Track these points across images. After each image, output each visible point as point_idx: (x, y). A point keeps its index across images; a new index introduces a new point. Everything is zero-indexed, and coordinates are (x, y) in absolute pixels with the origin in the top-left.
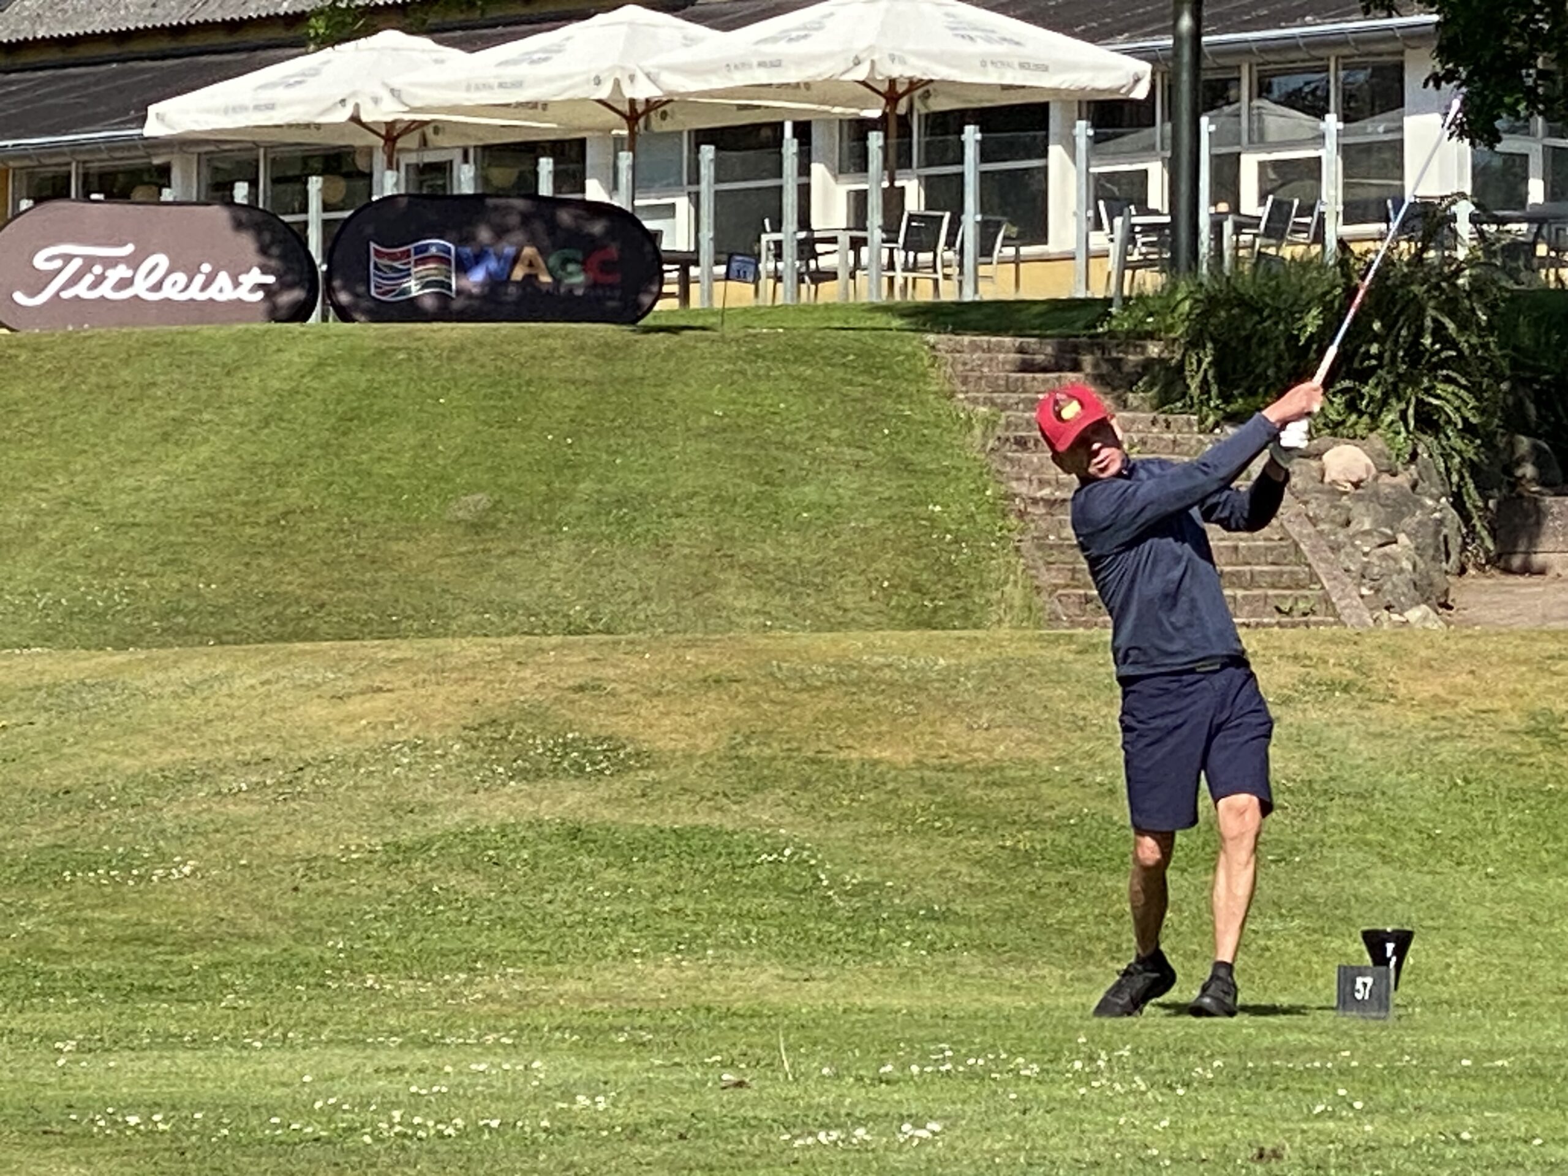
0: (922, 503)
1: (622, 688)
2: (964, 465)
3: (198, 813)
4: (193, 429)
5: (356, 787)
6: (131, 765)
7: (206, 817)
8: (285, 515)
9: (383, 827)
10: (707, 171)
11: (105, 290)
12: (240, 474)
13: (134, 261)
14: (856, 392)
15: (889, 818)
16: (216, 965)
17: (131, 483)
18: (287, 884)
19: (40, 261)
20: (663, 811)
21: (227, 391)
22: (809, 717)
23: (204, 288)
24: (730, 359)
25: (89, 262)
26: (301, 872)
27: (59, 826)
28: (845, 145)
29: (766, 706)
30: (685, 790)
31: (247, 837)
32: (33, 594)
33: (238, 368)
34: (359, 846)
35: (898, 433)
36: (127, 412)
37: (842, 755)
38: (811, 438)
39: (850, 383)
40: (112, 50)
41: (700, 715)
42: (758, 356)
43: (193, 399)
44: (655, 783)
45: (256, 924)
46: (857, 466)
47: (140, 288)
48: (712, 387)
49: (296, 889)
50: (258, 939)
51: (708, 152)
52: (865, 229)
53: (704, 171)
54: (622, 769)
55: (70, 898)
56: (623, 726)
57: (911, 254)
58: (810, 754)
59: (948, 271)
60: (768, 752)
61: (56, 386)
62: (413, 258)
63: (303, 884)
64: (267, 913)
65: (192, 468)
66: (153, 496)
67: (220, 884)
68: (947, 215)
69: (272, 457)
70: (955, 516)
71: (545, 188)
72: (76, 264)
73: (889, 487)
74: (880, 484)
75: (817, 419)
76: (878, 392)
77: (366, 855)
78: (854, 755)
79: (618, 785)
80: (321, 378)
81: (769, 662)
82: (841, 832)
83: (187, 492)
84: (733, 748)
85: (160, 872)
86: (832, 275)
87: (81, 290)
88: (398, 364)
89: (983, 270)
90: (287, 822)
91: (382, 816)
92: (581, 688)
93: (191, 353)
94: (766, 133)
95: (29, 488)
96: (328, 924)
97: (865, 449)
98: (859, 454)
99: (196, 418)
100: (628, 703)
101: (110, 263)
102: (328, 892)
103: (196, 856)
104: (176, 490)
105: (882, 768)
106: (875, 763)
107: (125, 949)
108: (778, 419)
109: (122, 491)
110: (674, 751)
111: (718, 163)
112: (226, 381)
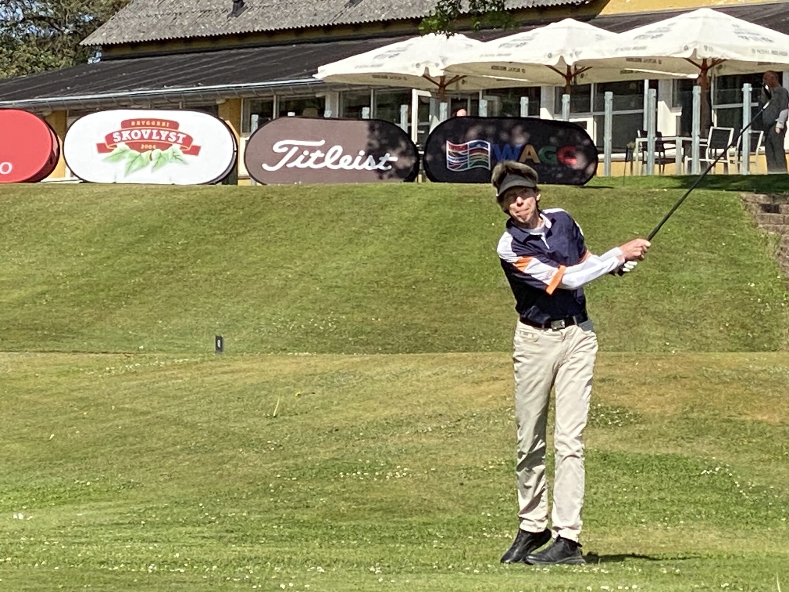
0: (744, 282)
1: (624, 382)
2: (765, 263)
3: (407, 443)
4: (364, 238)
5: (489, 431)
6: (370, 416)
7: (411, 445)
8: (414, 283)
9: (505, 452)
10: (608, 105)
11: (310, 164)
12: (391, 261)
13: (325, 149)
14: (708, 223)
15: (769, 452)
16: (424, 524)
17: (334, 265)
18: (457, 481)
19: (276, 148)
20: (650, 446)
21: (382, 218)
22: (723, 397)
23: (360, 164)
24: (641, 205)
25: (301, 149)
26: (464, 475)
27: (334, 448)
28: (676, 93)
29: (701, 392)
30: (661, 435)
31: (433, 456)
32: (287, 323)
33: (386, 206)
34: (493, 462)
35: (730, 245)
36: (329, 228)
37: (743, 418)
38: (685, 246)
39: (703, 218)
40: (293, 38)
41: (667, 396)
42: (655, 203)
43: (365, 221)
44: (645, 432)
45: (443, 502)
46: (710, 262)
47: (328, 163)
48: (632, 219)
49: (462, 484)
50: (444, 510)
51: (609, 95)
52: (691, 136)
53: (607, 105)
54: (628, 424)
55: (344, 487)
56: (625, 400)
57: (713, 150)
58: (726, 417)
59: (733, 159)
60: (703, 416)
61: (293, 213)
62: (469, 149)
63: (466, 482)
64: (447, 497)
65: (366, 258)
66: (345, 272)
67: (422, 480)
68: (732, 130)
69: (407, 253)
70: (762, 289)
71: (524, 113)
72: (295, 149)
73: (726, 273)
74: (723, 272)
75: (687, 237)
76: (718, 223)
77: (497, 467)
78: (749, 418)
79: (625, 432)
80: (430, 212)
81: (701, 368)
82: (746, 458)
83: (364, 270)
84: (685, 413)
85: (390, 474)
86: (672, 160)
87: (298, 163)
88: (470, 205)
89: (752, 158)
90: (454, 448)
91: (503, 446)
92: (603, 380)
93: (363, 197)
94: (633, 86)
95: (282, 267)
96: (481, 503)
97: (713, 253)
98: (711, 256)
99: (366, 231)
100: (628, 389)
101: (313, 149)
102: (479, 486)
103: (407, 465)
104: (357, 269)
105: (765, 425)
106: (760, 422)
107: (376, 515)
108: (667, 237)
109: (329, 269)
110: (654, 415)
111: (614, 100)
112: (380, 212)
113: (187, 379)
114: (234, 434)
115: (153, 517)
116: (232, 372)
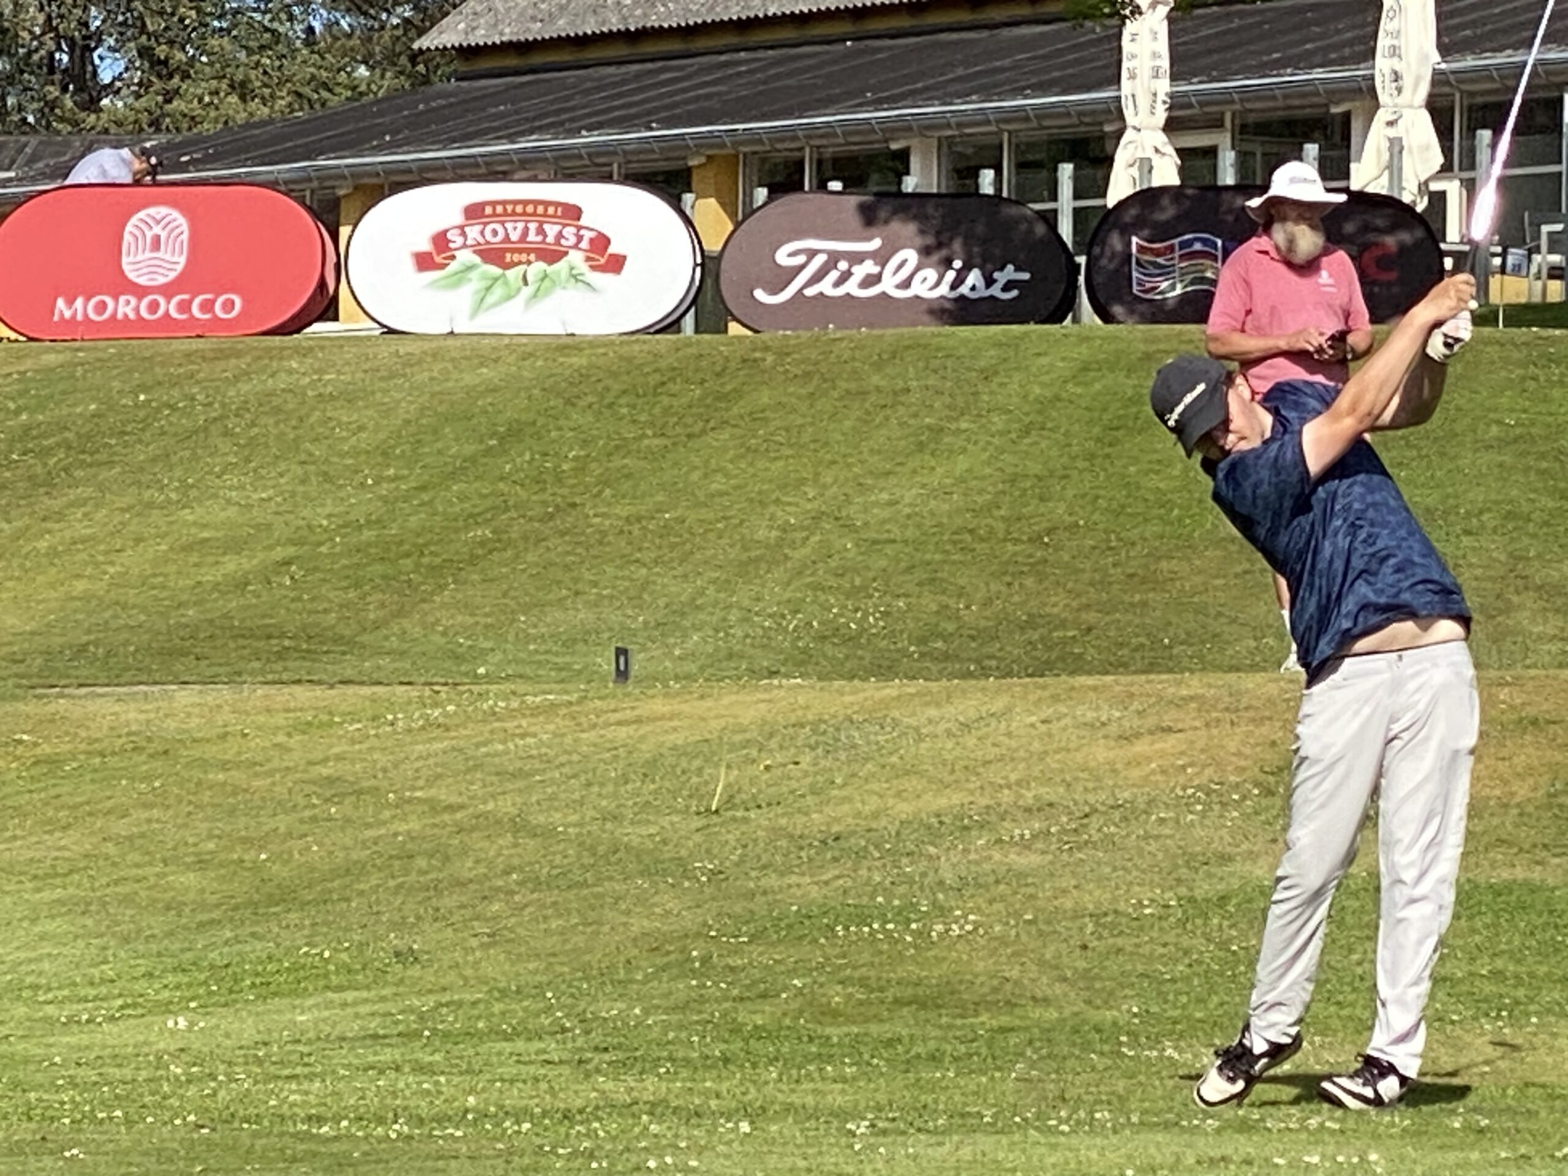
3: (978, 863)
7: (987, 867)
9: (1177, 880)
18: (1075, 941)
19: (782, 257)
26: (1090, 928)
27: (829, 875)
34: (1152, 900)
49: (1085, 947)
63: (1093, 942)
67: (1004, 941)
77: (1160, 910)
87: (824, 288)
103: (976, 910)
107: (904, 1012)
113: (545, 737)
114: (628, 848)
115: (451, 1021)
116: (639, 721)
